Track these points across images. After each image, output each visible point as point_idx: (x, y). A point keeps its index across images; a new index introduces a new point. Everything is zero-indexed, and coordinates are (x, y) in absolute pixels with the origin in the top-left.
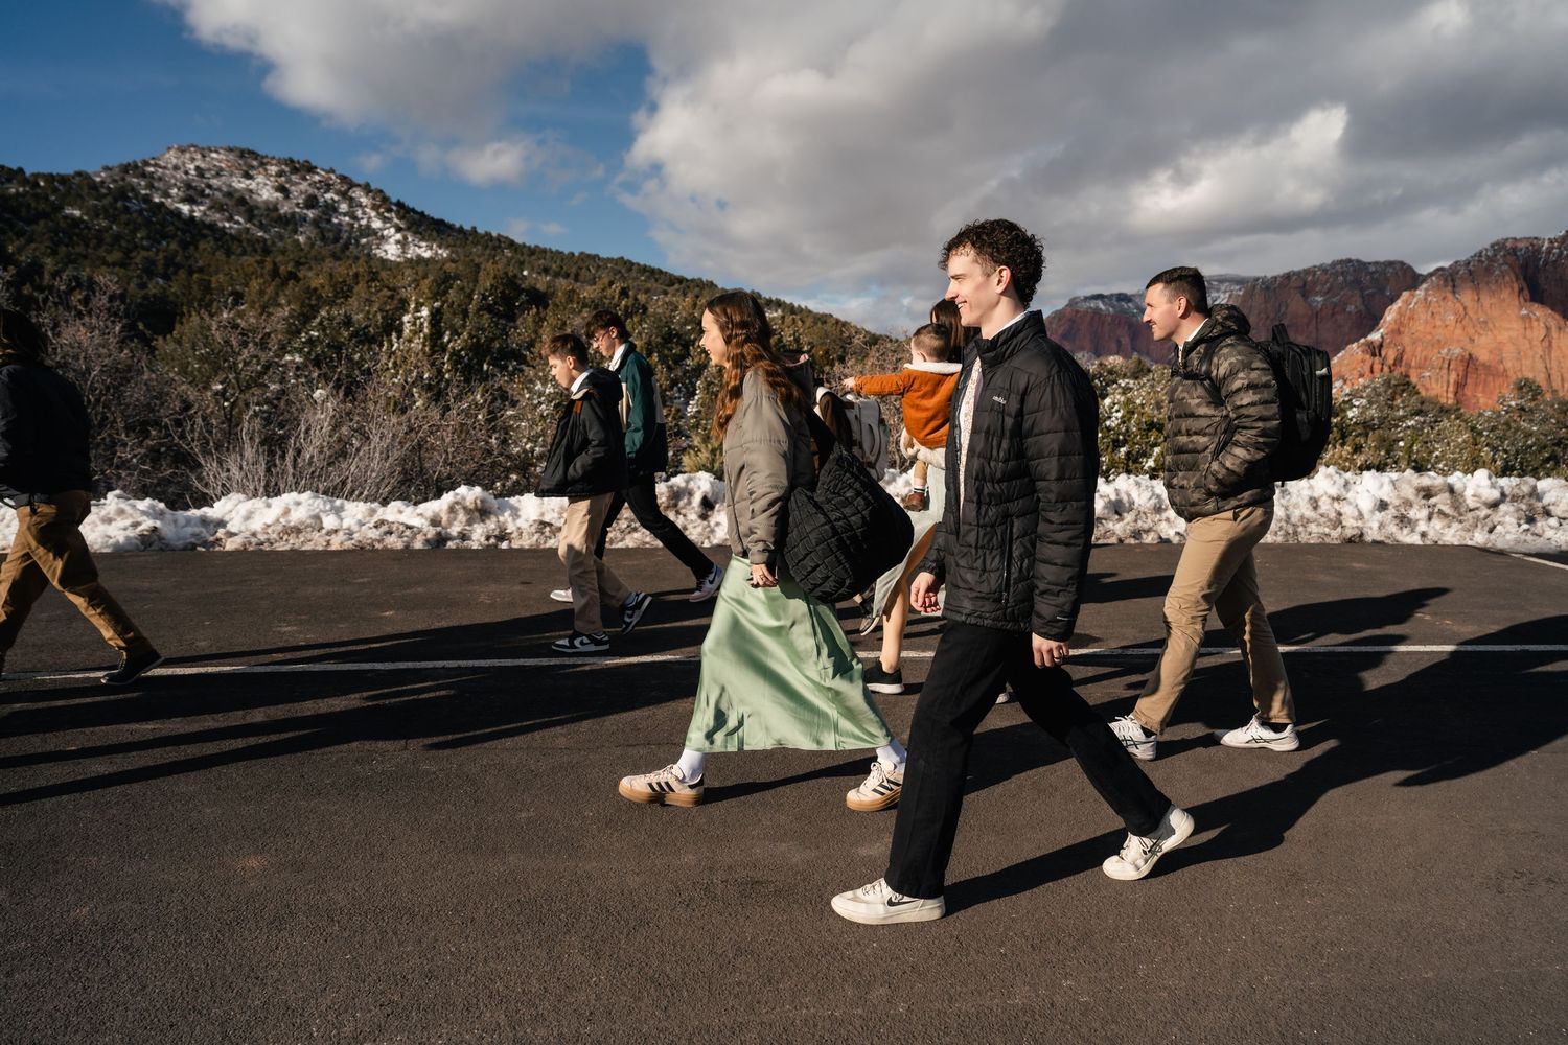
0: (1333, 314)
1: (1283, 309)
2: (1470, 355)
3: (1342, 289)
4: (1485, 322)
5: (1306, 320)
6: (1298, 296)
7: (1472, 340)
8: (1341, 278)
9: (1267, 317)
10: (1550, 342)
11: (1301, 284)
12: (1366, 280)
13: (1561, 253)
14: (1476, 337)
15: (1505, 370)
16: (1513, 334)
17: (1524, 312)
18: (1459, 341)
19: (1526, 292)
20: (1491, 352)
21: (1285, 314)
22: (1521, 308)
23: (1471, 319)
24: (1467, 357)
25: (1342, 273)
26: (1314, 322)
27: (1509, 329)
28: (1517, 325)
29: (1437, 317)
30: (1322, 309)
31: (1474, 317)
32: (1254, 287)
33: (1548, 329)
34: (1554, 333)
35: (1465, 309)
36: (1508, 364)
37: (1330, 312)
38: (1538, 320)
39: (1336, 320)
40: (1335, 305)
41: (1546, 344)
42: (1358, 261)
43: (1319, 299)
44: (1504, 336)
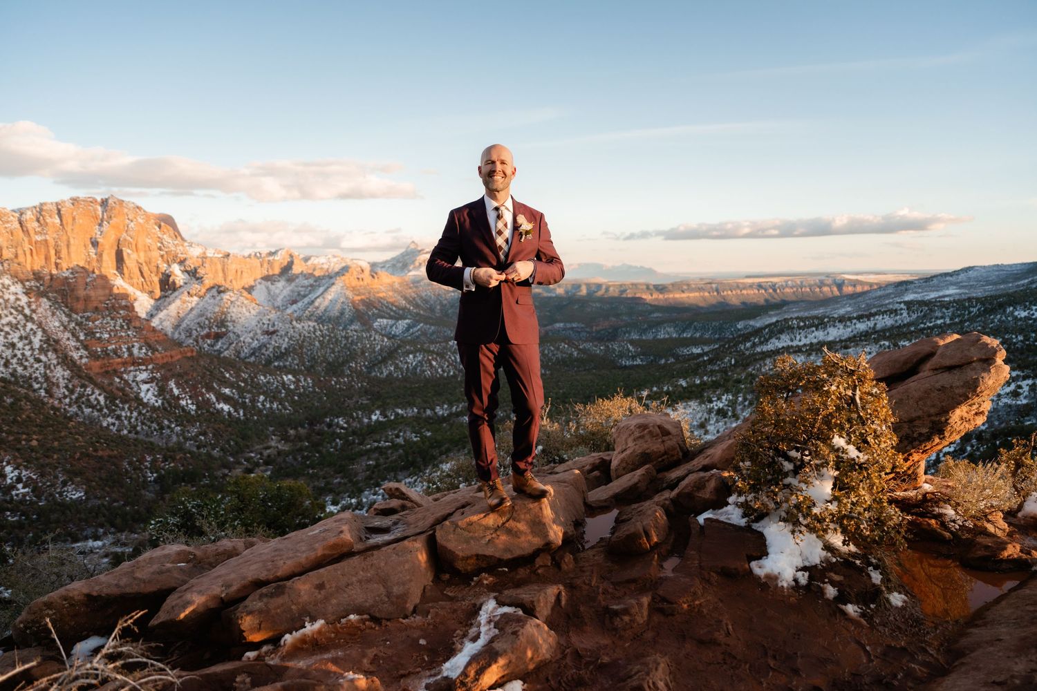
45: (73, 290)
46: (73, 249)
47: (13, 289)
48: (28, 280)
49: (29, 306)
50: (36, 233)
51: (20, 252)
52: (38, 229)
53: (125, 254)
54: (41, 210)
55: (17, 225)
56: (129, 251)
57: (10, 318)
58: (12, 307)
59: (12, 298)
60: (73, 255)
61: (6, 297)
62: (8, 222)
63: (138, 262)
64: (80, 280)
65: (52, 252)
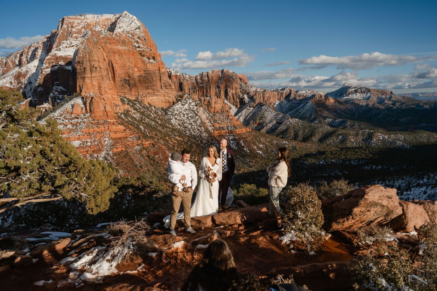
45: (210, 105)
46: (211, 89)
47: (192, 104)
48: (197, 101)
49: (197, 110)
50: (200, 83)
51: (195, 91)
52: (201, 82)
53: (228, 91)
54: (202, 75)
55: (194, 80)
56: (230, 90)
57: (191, 114)
58: (192, 111)
59: (192, 107)
60: (211, 91)
61: (190, 107)
62: (192, 80)
63: (232, 94)
64: (213, 101)
65: (205, 90)
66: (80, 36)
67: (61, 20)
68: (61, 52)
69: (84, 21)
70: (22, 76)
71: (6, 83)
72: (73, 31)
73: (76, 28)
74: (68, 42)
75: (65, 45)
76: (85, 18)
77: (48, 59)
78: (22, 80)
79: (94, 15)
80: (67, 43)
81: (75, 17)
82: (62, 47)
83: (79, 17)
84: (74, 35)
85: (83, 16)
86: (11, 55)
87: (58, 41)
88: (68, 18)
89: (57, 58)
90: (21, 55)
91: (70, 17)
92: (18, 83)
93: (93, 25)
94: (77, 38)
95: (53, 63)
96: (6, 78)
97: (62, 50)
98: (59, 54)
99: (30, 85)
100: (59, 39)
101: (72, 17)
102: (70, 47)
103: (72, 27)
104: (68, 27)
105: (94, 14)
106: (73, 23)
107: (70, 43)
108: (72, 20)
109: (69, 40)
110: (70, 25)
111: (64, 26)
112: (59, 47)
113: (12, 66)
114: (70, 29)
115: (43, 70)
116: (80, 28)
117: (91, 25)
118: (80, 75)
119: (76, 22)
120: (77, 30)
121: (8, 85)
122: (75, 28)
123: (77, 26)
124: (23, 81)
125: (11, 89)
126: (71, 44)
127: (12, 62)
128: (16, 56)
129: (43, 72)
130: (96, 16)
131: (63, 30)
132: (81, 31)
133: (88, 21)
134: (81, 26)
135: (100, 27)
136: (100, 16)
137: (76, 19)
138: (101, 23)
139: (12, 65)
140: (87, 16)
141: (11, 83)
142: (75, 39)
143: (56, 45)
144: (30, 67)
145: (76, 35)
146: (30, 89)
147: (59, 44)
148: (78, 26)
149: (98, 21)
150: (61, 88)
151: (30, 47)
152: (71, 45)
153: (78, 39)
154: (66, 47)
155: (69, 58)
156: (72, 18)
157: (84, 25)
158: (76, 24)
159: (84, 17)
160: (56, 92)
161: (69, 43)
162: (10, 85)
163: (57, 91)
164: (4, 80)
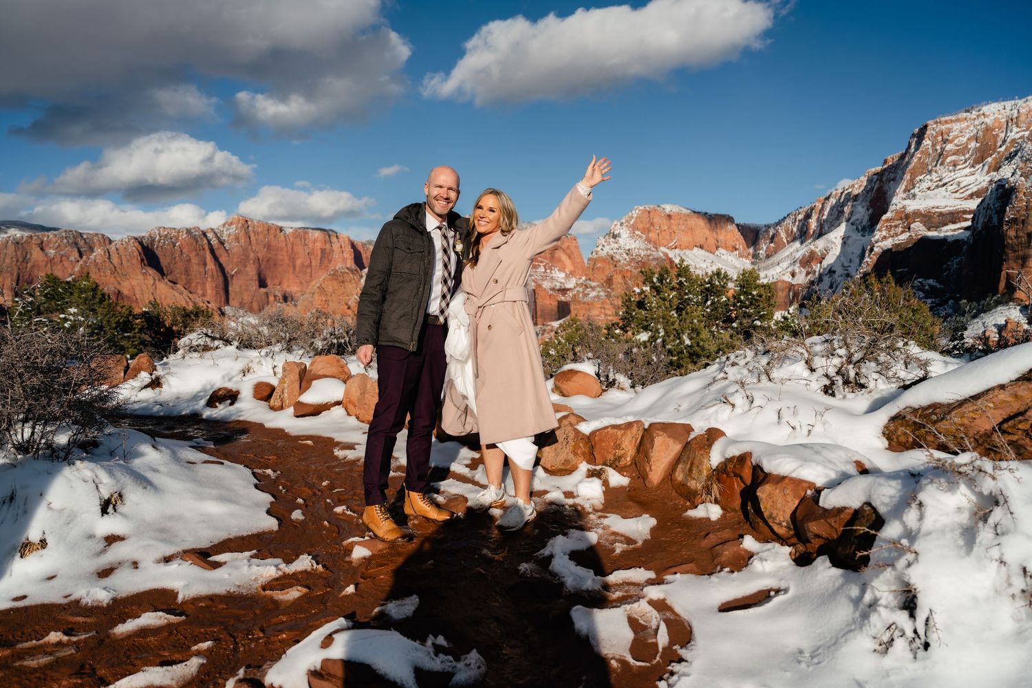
0: (61, 261)
1: (28, 256)
2: (119, 291)
3: (66, 247)
4: (126, 275)
5: (44, 263)
6: (38, 249)
7: (119, 283)
8: (65, 241)
9: (17, 261)
10: (156, 287)
11: (39, 242)
12: (81, 243)
13: (164, 243)
14: (121, 282)
15: (137, 299)
16: (139, 282)
17: (144, 271)
18: (113, 284)
19: (145, 261)
20: (129, 290)
21: (30, 259)
22: (143, 268)
23: (118, 273)
24: (117, 292)
25: (66, 237)
26: (49, 265)
27: (136, 279)
28: (140, 277)
29: (101, 270)
30: (53, 258)
31: (120, 272)
32: (8, 242)
33: (154, 279)
34: (157, 282)
35: (115, 267)
36: (138, 296)
37: (59, 260)
38: (150, 275)
39: (63, 264)
40: (62, 256)
41: (154, 287)
42: (76, 232)
43: (52, 251)
44: (135, 283)
66: (963, 158)
67: (916, 130)
68: (917, 200)
69: (977, 122)
70: (816, 259)
71: (784, 274)
72: (946, 151)
73: (956, 141)
74: (934, 175)
75: (925, 185)
76: (978, 116)
77: (887, 220)
78: (814, 267)
79: (1003, 103)
80: (931, 180)
81: (953, 118)
82: (918, 190)
83: (965, 115)
84: (949, 159)
85: (974, 112)
86: (785, 218)
87: (909, 178)
88: (936, 123)
89: (907, 218)
90: (808, 216)
91: (943, 119)
92: (808, 274)
93: (1000, 129)
94: (955, 165)
95: (896, 226)
96: (781, 265)
97: (918, 197)
98: (912, 206)
99: (831, 276)
100: (911, 173)
101: (947, 118)
102: (937, 187)
103: (945, 141)
104: (934, 145)
105: (1003, 100)
106: (950, 131)
107: (938, 179)
108: (949, 126)
109: (936, 172)
110: (940, 138)
111: (927, 142)
112: (912, 191)
113: (785, 240)
114: (938, 147)
115: (876, 245)
116: (964, 140)
117: (993, 130)
118: (1015, 251)
119: (954, 128)
120: (957, 146)
121: (788, 278)
122: (951, 142)
123: (957, 137)
124: (817, 270)
125: (792, 285)
126: (940, 180)
127: (787, 232)
128: (796, 219)
129: (876, 249)
130: (1009, 104)
131: (922, 152)
132: (966, 146)
133: (987, 120)
134: (968, 136)
135: (1018, 130)
136: (1020, 102)
137: (958, 120)
138: (1023, 118)
139: (786, 238)
140: (985, 109)
141: (793, 275)
142: (951, 168)
143: (904, 187)
144: (834, 240)
145: (954, 158)
146: (829, 284)
147: (912, 184)
148: (962, 136)
149: (1015, 115)
150: (931, 281)
151: (827, 198)
152: (941, 183)
153: (958, 167)
154: (929, 189)
155: (934, 214)
156: (946, 122)
157: (975, 131)
158: (956, 133)
159: (977, 113)
160: (921, 293)
161: (935, 180)
162: (791, 277)
163: (923, 291)
164: (778, 269)
